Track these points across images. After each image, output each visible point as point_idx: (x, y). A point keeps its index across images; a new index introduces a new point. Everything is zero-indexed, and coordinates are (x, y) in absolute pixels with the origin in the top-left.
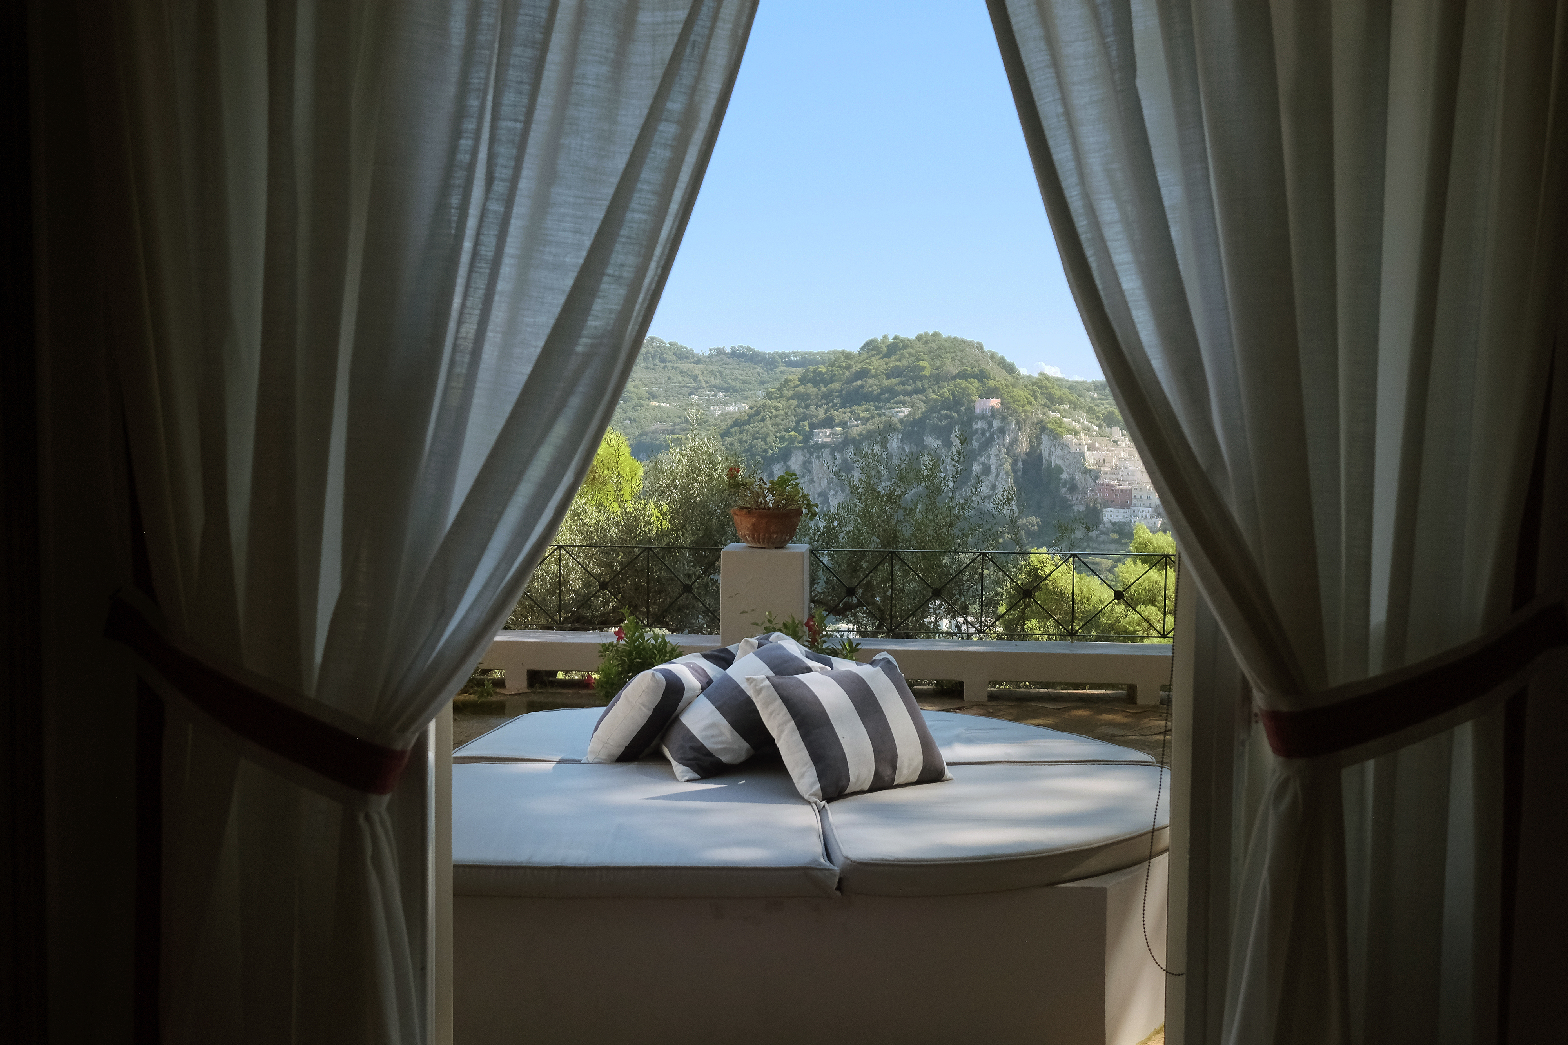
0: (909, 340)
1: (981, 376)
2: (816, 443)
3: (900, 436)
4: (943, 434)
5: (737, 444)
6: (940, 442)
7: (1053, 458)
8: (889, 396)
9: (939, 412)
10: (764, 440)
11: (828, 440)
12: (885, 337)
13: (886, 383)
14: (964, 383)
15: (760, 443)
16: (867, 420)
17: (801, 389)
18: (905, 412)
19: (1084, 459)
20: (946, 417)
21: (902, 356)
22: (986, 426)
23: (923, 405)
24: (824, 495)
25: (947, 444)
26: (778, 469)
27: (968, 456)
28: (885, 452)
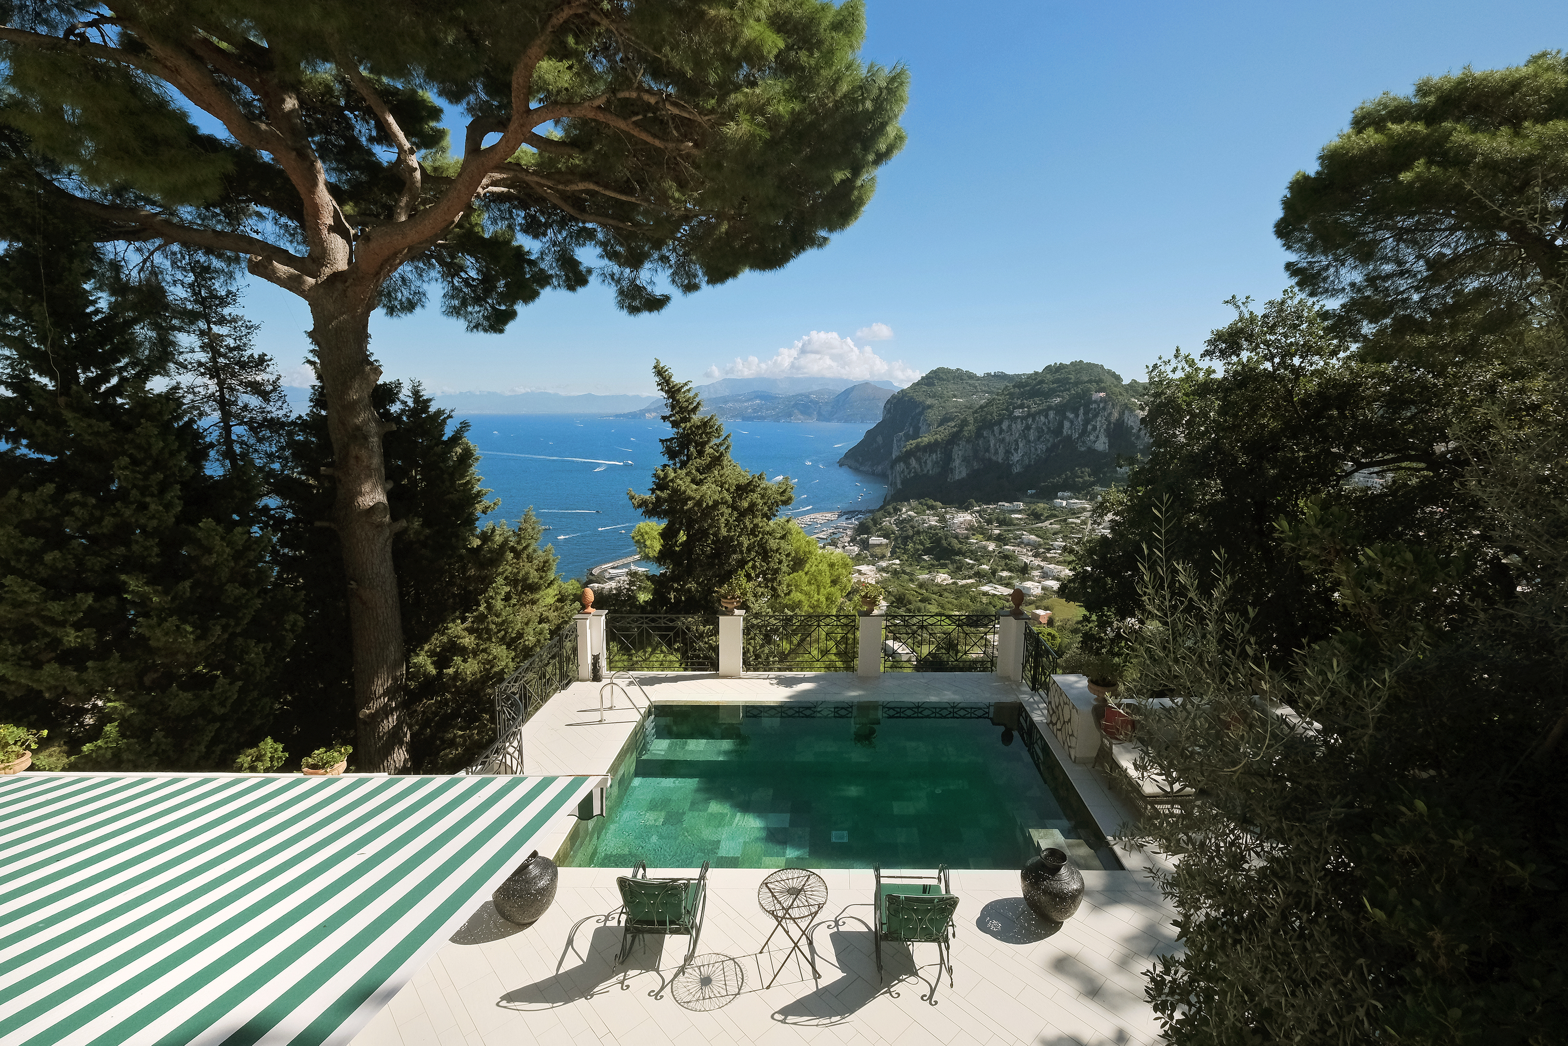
0: (1066, 365)
1: (1099, 381)
2: (1015, 416)
3: (1055, 412)
4: (1075, 411)
8: (1051, 393)
10: (992, 415)
11: (1021, 415)
12: (1055, 364)
13: (1052, 386)
14: (1089, 385)
15: (989, 417)
16: (1040, 405)
17: (1013, 390)
18: (1059, 400)
21: (1062, 373)
22: (1097, 406)
23: (1068, 397)
24: (1016, 441)
25: (1077, 416)
26: (996, 428)
27: (1087, 422)
28: (1046, 420)
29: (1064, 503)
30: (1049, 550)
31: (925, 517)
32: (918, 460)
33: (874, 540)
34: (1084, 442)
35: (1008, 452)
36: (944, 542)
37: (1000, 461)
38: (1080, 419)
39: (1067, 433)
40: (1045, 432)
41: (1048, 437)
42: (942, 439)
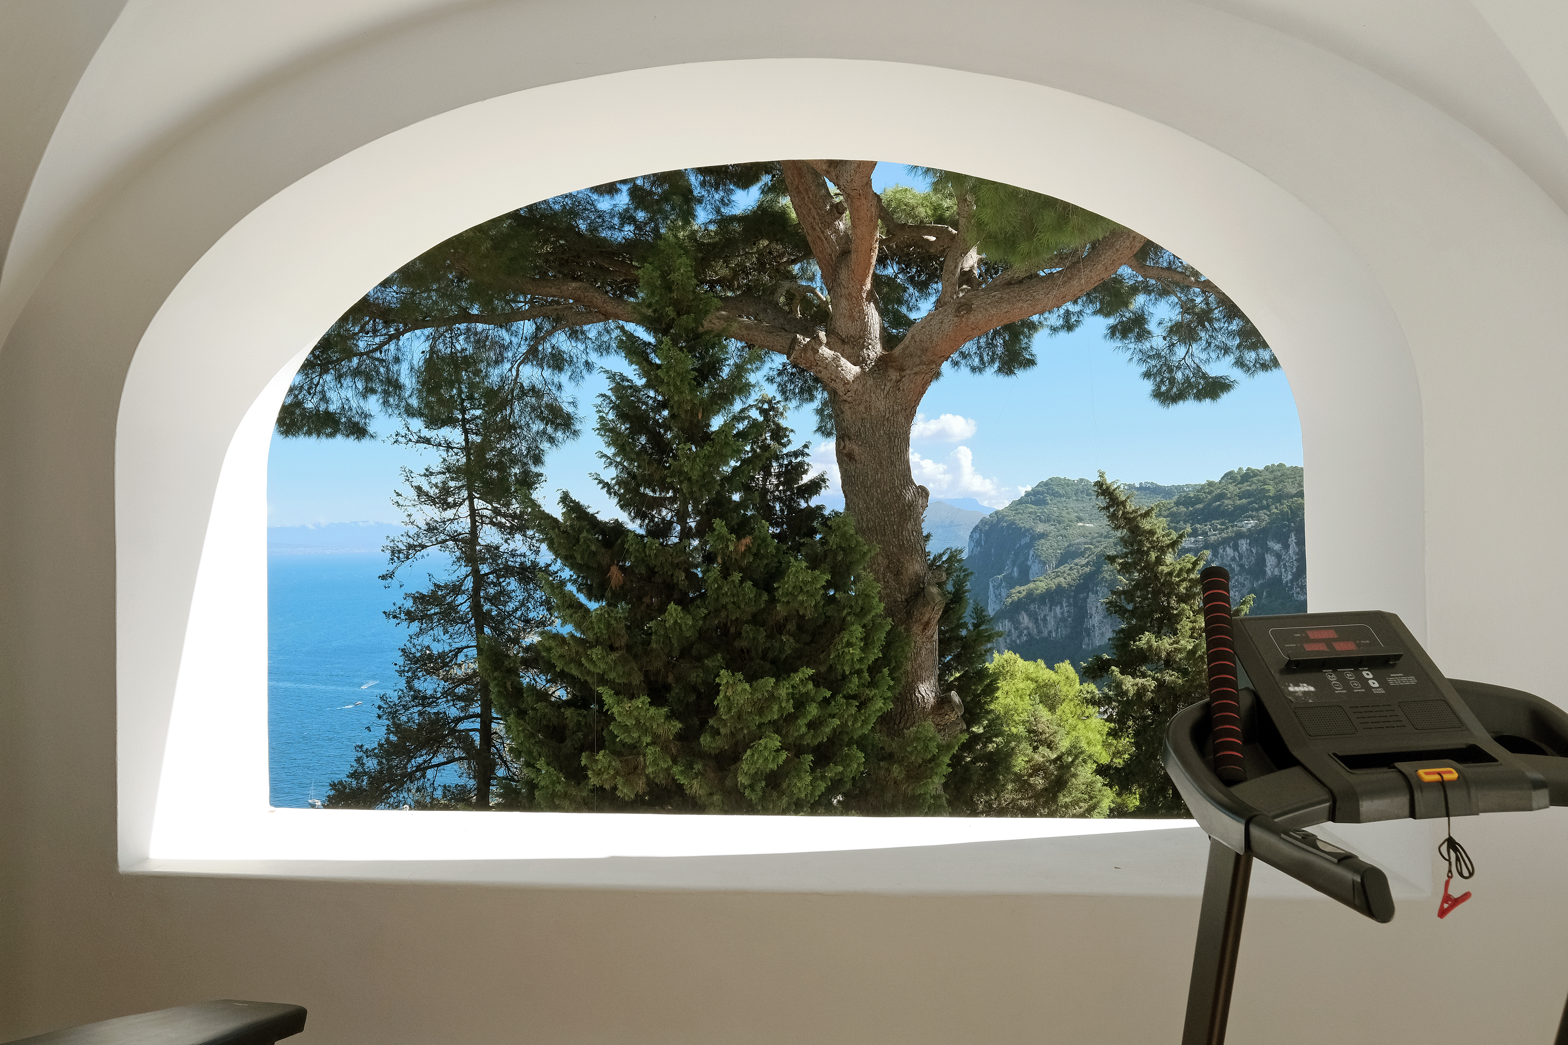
0: (1258, 470)
3: (1248, 541)
4: (1283, 540)
6: (1280, 545)
8: (1240, 513)
9: (1279, 523)
11: (1193, 545)
12: (1240, 469)
13: (1238, 502)
16: (1223, 530)
17: (1175, 509)
18: (1252, 522)
20: (1285, 526)
23: (1267, 518)
25: (1286, 546)
28: (1236, 554)
38: (1291, 552)
39: (1272, 573)
40: (1236, 572)
41: (1241, 579)
42: (1069, 584)
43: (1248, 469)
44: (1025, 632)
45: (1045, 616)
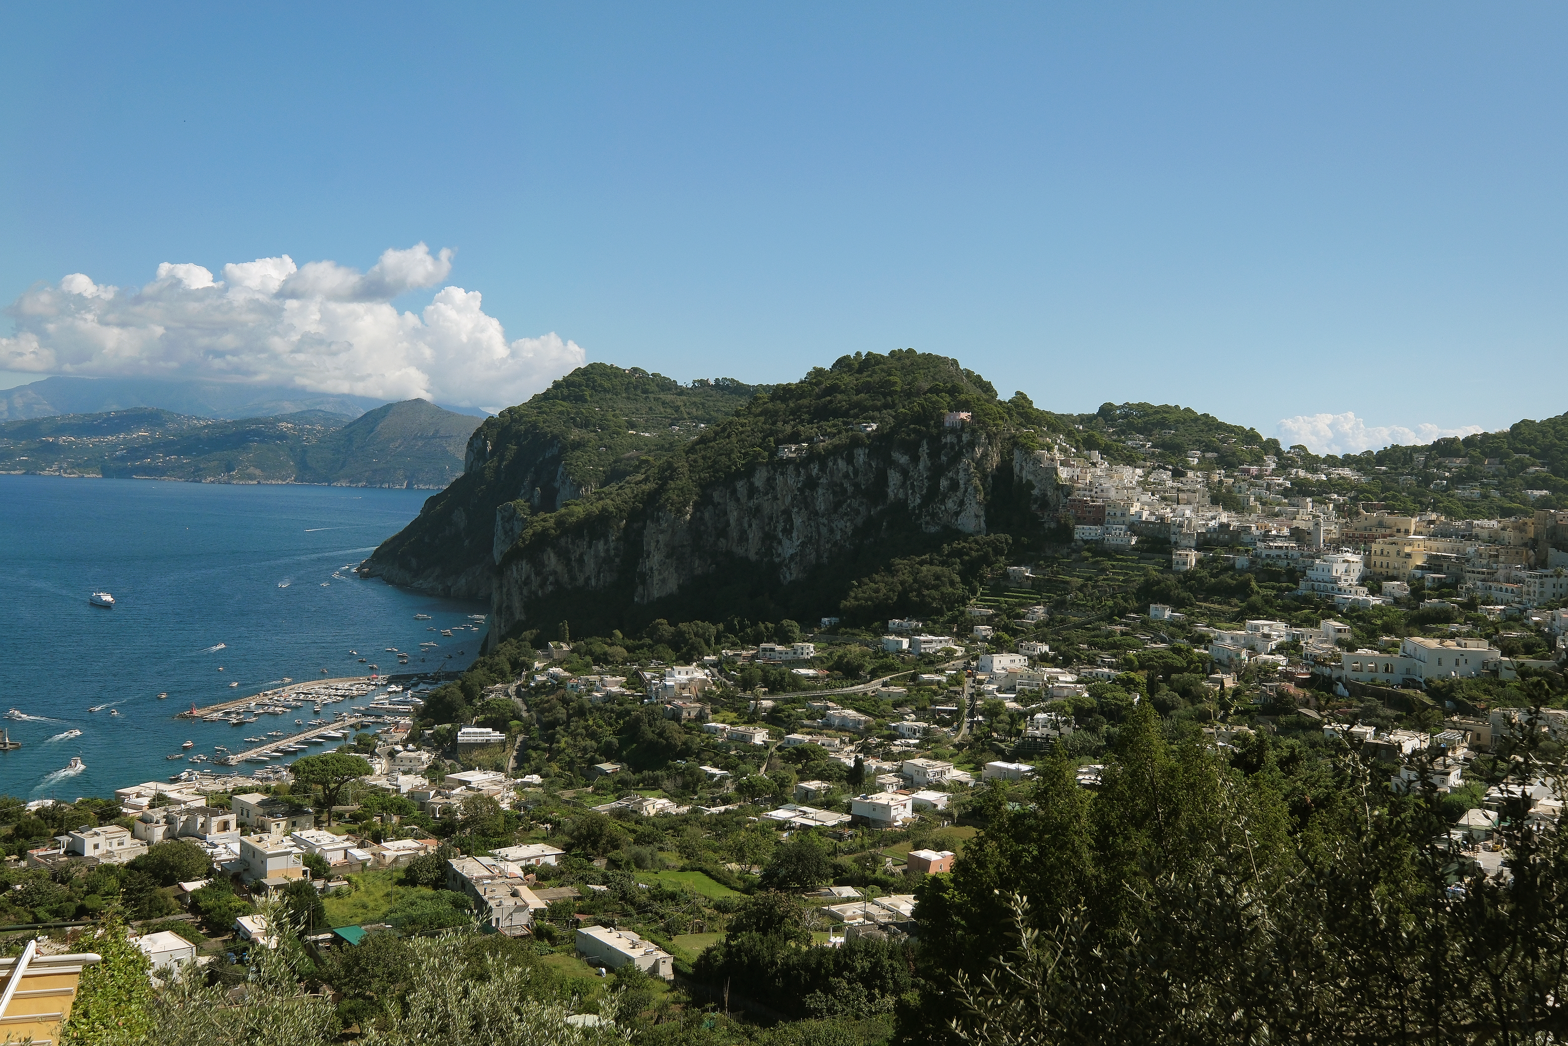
0: (881, 356)
1: (954, 391)
2: (781, 459)
3: (867, 451)
4: (912, 450)
5: (701, 461)
6: (907, 457)
7: (1024, 473)
8: (858, 411)
9: (907, 427)
10: (728, 455)
11: (794, 455)
12: (858, 354)
13: (855, 398)
14: (935, 398)
15: (724, 459)
16: (834, 435)
17: (770, 406)
18: (873, 426)
19: (1057, 474)
20: (915, 431)
21: (874, 372)
22: (955, 441)
23: (892, 420)
24: (787, 513)
25: (915, 459)
26: (741, 486)
27: (937, 472)
28: (851, 468)
29: (905, 643)
30: (892, 738)
31: (592, 678)
32: (563, 555)
33: (469, 734)
34: (933, 515)
35: (769, 538)
36: (645, 727)
37: (752, 556)
38: (921, 466)
39: (896, 495)
40: (849, 494)
41: (855, 504)
42: (617, 508)
43: (869, 354)
44: (551, 578)
45: (581, 555)
